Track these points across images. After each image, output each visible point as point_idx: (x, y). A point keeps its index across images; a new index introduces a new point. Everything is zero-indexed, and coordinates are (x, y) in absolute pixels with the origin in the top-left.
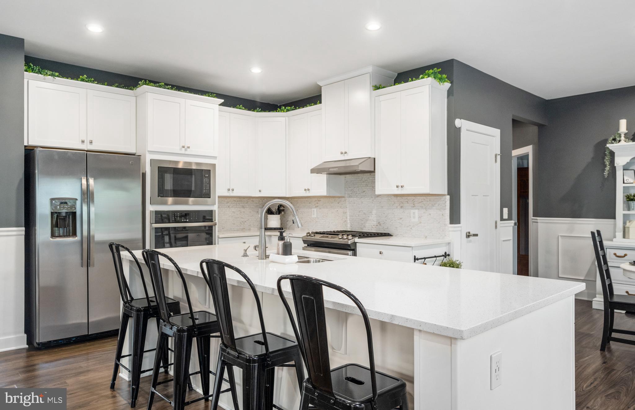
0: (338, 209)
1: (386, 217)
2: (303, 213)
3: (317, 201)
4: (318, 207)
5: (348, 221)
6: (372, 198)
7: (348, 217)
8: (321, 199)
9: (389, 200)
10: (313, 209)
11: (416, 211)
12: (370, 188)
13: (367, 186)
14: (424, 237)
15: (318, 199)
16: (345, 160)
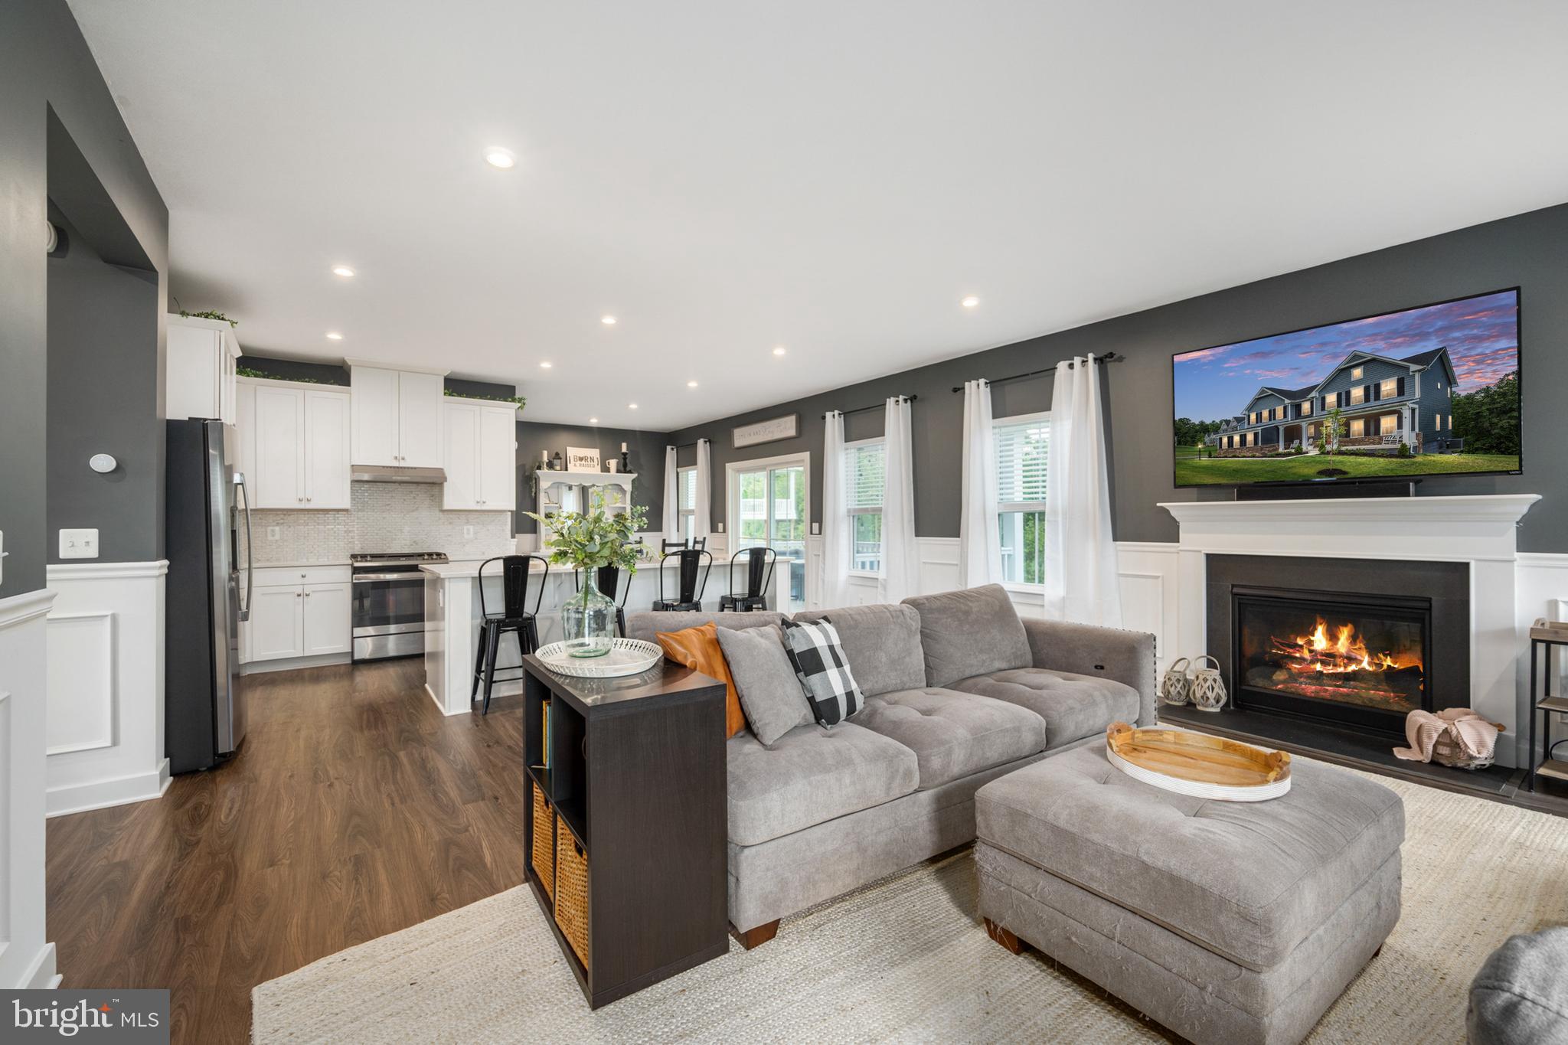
0: (333, 527)
3: (283, 516)
4: (286, 524)
6: (402, 512)
7: (357, 537)
8: (292, 513)
10: (270, 528)
11: (471, 528)
14: (481, 553)
15: (286, 513)
16: (401, 468)
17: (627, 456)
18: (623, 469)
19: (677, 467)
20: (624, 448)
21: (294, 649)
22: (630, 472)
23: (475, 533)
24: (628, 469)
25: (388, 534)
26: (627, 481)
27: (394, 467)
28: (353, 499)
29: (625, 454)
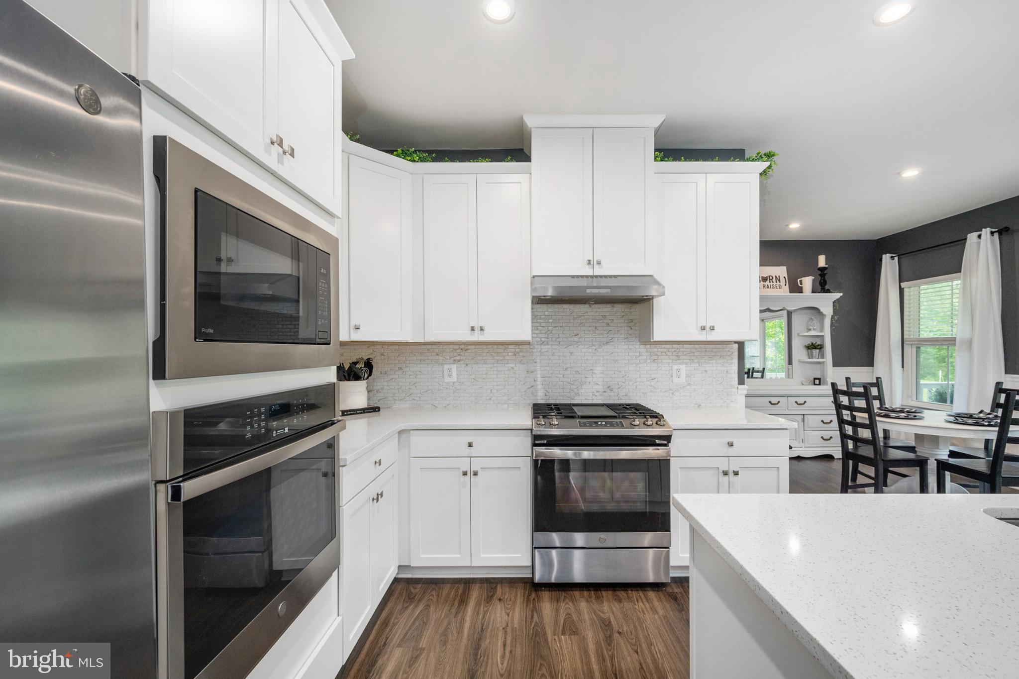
0: (513, 365)
1: (623, 377)
2: (418, 373)
3: (459, 351)
4: (462, 362)
5: (540, 387)
6: (593, 345)
7: (540, 380)
8: (469, 347)
9: (630, 349)
10: (446, 367)
11: (683, 367)
12: (591, 329)
13: (584, 326)
14: (696, 406)
15: (462, 347)
16: (596, 277)
17: (825, 272)
18: (822, 286)
19: (900, 282)
20: (822, 261)
21: (460, 554)
22: (828, 291)
23: (688, 376)
24: (827, 287)
25: (577, 376)
26: (826, 303)
27: (587, 277)
28: (534, 328)
29: (822, 269)
